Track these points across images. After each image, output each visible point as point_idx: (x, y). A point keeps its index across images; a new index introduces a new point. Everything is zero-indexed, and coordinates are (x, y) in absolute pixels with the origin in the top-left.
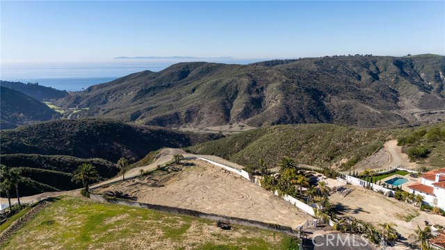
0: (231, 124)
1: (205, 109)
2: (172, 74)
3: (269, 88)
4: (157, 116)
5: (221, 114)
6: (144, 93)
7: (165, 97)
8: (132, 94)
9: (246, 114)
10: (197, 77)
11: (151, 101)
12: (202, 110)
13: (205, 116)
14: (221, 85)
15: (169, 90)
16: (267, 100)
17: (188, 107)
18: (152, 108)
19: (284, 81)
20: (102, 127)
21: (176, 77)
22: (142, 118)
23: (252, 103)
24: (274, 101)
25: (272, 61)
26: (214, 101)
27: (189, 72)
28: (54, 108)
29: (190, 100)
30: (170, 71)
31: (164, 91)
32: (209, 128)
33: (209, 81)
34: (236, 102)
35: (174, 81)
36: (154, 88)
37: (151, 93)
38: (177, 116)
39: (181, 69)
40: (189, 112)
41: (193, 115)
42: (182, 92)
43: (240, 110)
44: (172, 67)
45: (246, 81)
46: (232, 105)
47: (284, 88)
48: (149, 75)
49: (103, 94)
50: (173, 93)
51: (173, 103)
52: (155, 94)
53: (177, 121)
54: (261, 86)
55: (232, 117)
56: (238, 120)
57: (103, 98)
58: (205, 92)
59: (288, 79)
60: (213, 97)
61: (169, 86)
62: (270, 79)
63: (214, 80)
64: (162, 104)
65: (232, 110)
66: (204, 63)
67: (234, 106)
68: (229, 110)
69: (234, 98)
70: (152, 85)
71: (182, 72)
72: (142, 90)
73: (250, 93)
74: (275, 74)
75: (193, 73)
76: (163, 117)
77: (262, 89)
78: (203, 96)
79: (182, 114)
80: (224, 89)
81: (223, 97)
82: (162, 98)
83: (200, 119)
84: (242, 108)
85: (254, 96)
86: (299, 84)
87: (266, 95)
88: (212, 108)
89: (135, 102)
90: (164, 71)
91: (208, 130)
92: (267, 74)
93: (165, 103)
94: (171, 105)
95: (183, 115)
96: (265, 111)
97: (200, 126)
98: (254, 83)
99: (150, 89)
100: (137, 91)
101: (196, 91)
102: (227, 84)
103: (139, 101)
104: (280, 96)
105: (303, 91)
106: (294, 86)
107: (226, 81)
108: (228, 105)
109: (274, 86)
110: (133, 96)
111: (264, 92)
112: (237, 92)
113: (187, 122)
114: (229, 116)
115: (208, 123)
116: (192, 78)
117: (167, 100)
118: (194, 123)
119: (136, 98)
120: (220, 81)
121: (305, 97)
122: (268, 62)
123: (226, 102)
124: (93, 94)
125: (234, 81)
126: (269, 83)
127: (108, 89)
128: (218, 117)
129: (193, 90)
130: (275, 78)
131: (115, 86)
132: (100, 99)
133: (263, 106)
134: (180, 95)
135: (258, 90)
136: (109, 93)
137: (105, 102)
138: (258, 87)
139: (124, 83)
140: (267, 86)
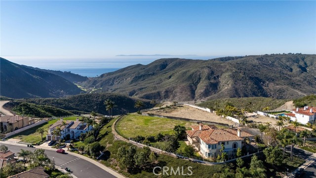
0: (196, 100)
1: (178, 90)
2: (156, 66)
3: (223, 76)
4: (146, 93)
5: (189, 93)
6: (137, 78)
7: (152, 81)
8: (129, 79)
9: (206, 93)
10: (172, 69)
11: (142, 84)
12: (176, 90)
13: (178, 94)
14: (188, 74)
15: (154, 77)
16: (221, 84)
17: (166, 88)
18: (143, 88)
19: (234, 71)
21: (158, 69)
22: (136, 95)
23: (211, 86)
24: (226, 84)
25: (225, 58)
26: (184, 84)
27: (167, 65)
28: (80, 88)
29: (168, 83)
30: (154, 64)
31: (150, 77)
33: (181, 71)
34: (199, 86)
35: (157, 71)
36: (144, 76)
37: (142, 79)
38: (159, 94)
39: (162, 63)
40: (167, 92)
41: (169, 94)
42: (163, 78)
43: (202, 91)
44: (156, 61)
45: (206, 71)
46: (197, 88)
47: (233, 76)
48: (141, 67)
49: (111, 79)
50: (156, 79)
51: (156, 85)
52: (144, 79)
53: (159, 97)
54: (217, 75)
55: (196, 96)
56: (201, 98)
57: (111, 82)
58: (178, 78)
59: (237, 70)
60: (183, 82)
61: (153, 74)
62: (224, 70)
63: (184, 71)
64: (149, 86)
65: (196, 91)
66: (177, 59)
67: (198, 88)
68: (194, 91)
69: (198, 83)
70: (143, 73)
71: (162, 65)
72: (136, 77)
73: (209, 79)
74: (227, 67)
75: (170, 65)
76: (150, 94)
77: (218, 77)
78: (177, 81)
79: (162, 93)
80: (191, 76)
81: (190, 82)
82: (149, 82)
83: (174, 96)
84: (204, 90)
85: (212, 81)
86: (244, 74)
87: (221, 81)
88: (183, 89)
89: (132, 85)
90: (150, 64)
92: (222, 67)
93: (151, 85)
94: (155, 87)
95: (163, 94)
96: (220, 92)
98: (212, 73)
99: (141, 76)
100: (133, 77)
101: (172, 77)
102: (193, 73)
103: (134, 84)
104: (231, 82)
105: (247, 78)
106: (241, 75)
107: (193, 71)
108: (194, 87)
109: (227, 75)
110: (130, 81)
111: (220, 78)
112: (200, 79)
113: (165, 98)
114: (194, 94)
115: (179, 99)
116: (169, 69)
117: (152, 84)
118: (170, 99)
119: (132, 82)
120: (189, 71)
121: (249, 83)
122: (222, 58)
123: (192, 85)
124: (104, 79)
125: (198, 71)
126: (223, 73)
127: (114, 76)
128: (186, 95)
129: (170, 77)
130: (228, 69)
131: (118, 74)
132: (109, 82)
133: (218, 88)
134: (161, 81)
135: (215, 78)
136: (114, 78)
137: (112, 85)
138: (215, 76)
139: (124, 72)
140: (221, 75)
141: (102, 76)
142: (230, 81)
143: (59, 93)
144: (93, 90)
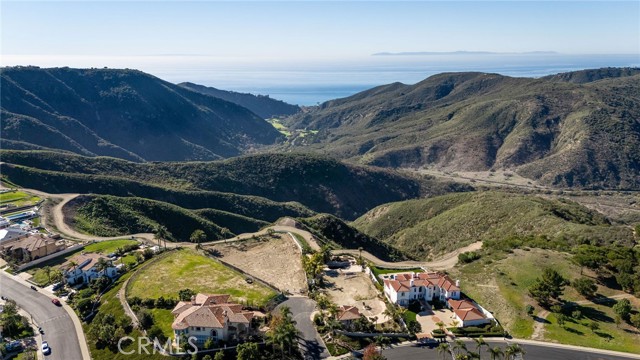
0: (493, 171)
1: (459, 146)
2: (428, 90)
3: (568, 120)
4: (390, 150)
5: (482, 155)
6: (383, 116)
7: (410, 123)
8: (370, 116)
9: (521, 157)
10: (462, 96)
11: (390, 127)
12: (454, 147)
13: (458, 155)
14: (490, 111)
15: (418, 113)
16: (560, 137)
17: (434, 140)
18: (388, 138)
19: (599, 109)
20: (310, 165)
21: (432, 95)
22: (373, 151)
23: (534, 141)
24: (571, 140)
25: (599, 71)
26: (476, 134)
27: (452, 87)
28: (280, 129)
29: (442, 130)
30: (424, 86)
31: (411, 115)
32: (459, 173)
33: (478, 101)
34: (509, 139)
35: (428, 100)
36: (398, 110)
37: (393, 116)
38: (418, 151)
39: (441, 83)
40: (435, 149)
41: (440, 153)
42: (435, 117)
43: (512, 151)
44: (430, 79)
45: (531, 107)
46: (503, 142)
47: (591, 122)
48: (398, 90)
49: (336, 113)
50: (420, 118)
51: (417, 133)
52: (398, 118)
53: (416, 159)
54: (555, 116)
55: (498, 160)
56: (506, 165)
57: (336, 120)
58: (465, 120)
59: (607, 106)
60: (475, 128)
61: (419, 107)
62: (574, 105)
63: (483, 103)
64: (402, 134)
65: (499, 151)
66: (477, 74)
67: (505, 144)
68: (496, 150)
69: (507, 131)
70: (398, 105)
71: (442, 88)
72: (382, 113)
73: (535, 126)
74: (586, 97)
75: (459, 89)
76: (398, 152)
77: (557, 120)
78: (462, 126)
79: (426, 150)
80: (494, 116)
81: (491, 129)
82: (404, 124)
83: (450, 159)
84: (517, 149)
85: (541, 130)
86: (623, 116)
87: (562, 130)
88: (470, 145)
89: (371, 129)
90: (418, 85)
91: (456, 176)
92: (572, 97)
93: (407, 133)
94: (413, 137)
95: (426, 152)
96: (552, 156)
97: (447, 169)
98: (546, 111)
99: (393, 111)
100: (377, 113)
101: (454, 117)
102: (501, 110)
103: (375, 127)
104: (583, 134)
105: (627, 127)
106: (615, 118)
107: (499, 106)
108: (496, 141)
109: (577, 117)
110: (370, 120)
111: (560, 124)
112: (514, 123)
113: (430, 162)
114: (494, 158)
115: (460, 165)
116: (453, 97)
117: (411, 129)
118: (440, 164)
119: (373, 122)
120: (492, 104)
121: (629, 138)
122: (592, 71)
123: (494, 136)
124: (325, 113)
125: (512, 105)
126: (571, 111)
127: (343, 107)
128: (475, 159)
129: (451, 116)
130: (584, 104)
131: (352, 104)
132: (332, 120)
133: (552, 147)
134: (430, 123)
135: (548, 123)
136: (343, 113)
137: (337, 125)
138: (549, 117)
139: (363, 101)
140: (566, 116)
141: (325, 105)
142: (582, 132)
143: (238, 139)
144: (302, 135)
